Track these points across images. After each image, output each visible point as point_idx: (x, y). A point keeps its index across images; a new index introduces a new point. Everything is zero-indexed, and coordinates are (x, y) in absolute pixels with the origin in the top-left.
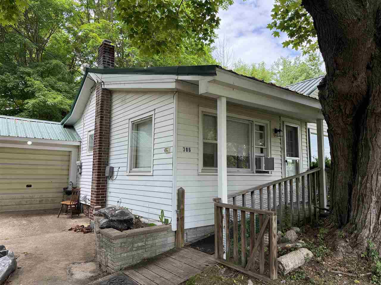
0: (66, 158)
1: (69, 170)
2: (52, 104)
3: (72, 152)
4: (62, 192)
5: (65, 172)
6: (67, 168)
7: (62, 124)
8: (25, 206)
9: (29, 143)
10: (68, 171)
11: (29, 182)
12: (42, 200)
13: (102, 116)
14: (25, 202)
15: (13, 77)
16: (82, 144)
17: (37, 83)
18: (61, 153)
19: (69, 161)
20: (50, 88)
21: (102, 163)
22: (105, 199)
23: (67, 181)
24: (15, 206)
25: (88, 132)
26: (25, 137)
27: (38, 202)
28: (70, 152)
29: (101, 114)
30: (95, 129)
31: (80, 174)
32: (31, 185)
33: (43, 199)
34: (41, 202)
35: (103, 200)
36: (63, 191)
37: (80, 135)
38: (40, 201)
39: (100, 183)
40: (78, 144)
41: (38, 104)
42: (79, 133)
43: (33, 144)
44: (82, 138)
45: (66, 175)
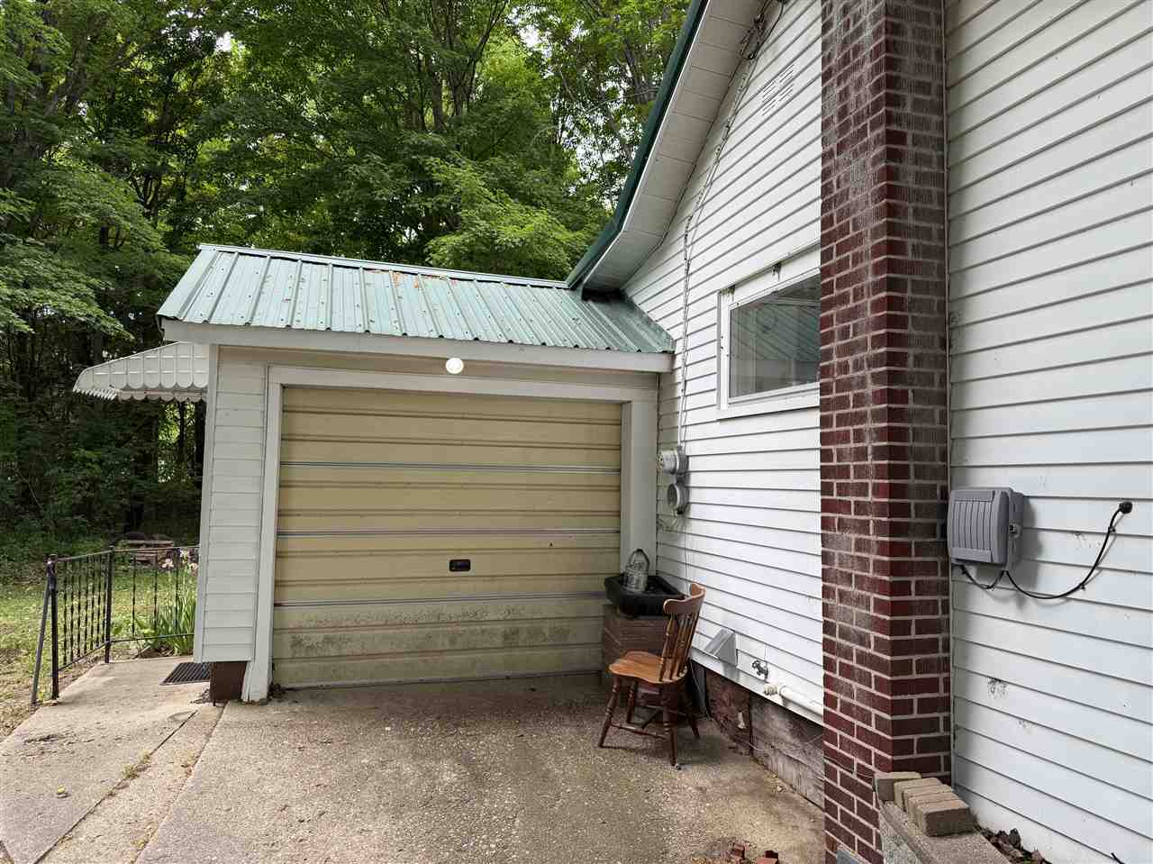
0: (605, 434)
1: (618, 489)
2: (514, 243)
3: (634, 404)
4: (596, 595)
5: (605, 502)
6: (607, 482)
7: (573, 288)
8: (447, 657)
9: (455, 365)
10: (614, 495)
11: (460, 546)
12: (516, 632)
13: (894, 127)
14: (447, 642)
15: (391, 171)
16: (679, 362)
17: (465, 175)
18: (583, 412)
19: (619, 448)
20: (504, 195)
21: (911, 463)
22: (947, 720)
23: (617, 546)
24: (407, 659)
25: (721, 292)
26: (434, 335)
27: (498, 641)
28: (621, 404)
29: (889, 118)
30: (826, 239)
31: (683, 511)
32: (468, 561)
33: (518, 625)
34: (510, 638)
35: (933, 724)
36: (603, 588)
37: (660, 323)
38: (506, 637)
39: (906, 608)
40: (656, 364)
41: (470, 245)
42: (655, 316)
43: (471, 368)
44: (675, 334)
45: (608, 514)
